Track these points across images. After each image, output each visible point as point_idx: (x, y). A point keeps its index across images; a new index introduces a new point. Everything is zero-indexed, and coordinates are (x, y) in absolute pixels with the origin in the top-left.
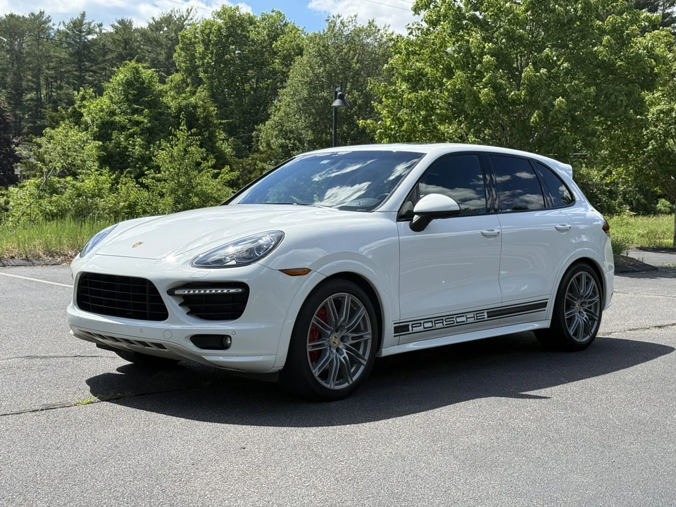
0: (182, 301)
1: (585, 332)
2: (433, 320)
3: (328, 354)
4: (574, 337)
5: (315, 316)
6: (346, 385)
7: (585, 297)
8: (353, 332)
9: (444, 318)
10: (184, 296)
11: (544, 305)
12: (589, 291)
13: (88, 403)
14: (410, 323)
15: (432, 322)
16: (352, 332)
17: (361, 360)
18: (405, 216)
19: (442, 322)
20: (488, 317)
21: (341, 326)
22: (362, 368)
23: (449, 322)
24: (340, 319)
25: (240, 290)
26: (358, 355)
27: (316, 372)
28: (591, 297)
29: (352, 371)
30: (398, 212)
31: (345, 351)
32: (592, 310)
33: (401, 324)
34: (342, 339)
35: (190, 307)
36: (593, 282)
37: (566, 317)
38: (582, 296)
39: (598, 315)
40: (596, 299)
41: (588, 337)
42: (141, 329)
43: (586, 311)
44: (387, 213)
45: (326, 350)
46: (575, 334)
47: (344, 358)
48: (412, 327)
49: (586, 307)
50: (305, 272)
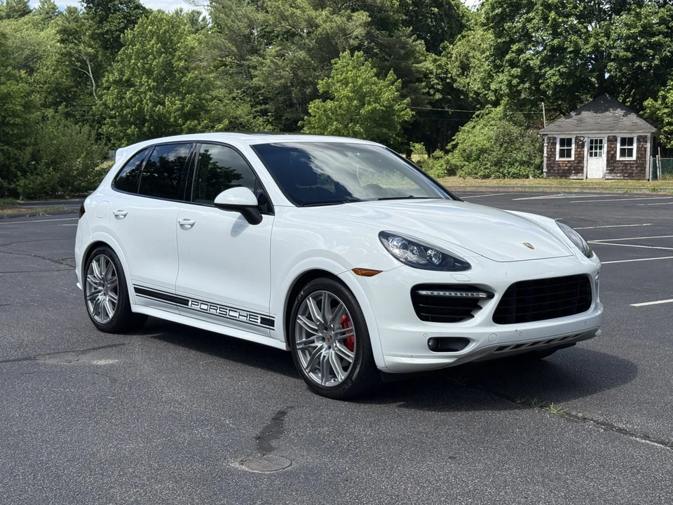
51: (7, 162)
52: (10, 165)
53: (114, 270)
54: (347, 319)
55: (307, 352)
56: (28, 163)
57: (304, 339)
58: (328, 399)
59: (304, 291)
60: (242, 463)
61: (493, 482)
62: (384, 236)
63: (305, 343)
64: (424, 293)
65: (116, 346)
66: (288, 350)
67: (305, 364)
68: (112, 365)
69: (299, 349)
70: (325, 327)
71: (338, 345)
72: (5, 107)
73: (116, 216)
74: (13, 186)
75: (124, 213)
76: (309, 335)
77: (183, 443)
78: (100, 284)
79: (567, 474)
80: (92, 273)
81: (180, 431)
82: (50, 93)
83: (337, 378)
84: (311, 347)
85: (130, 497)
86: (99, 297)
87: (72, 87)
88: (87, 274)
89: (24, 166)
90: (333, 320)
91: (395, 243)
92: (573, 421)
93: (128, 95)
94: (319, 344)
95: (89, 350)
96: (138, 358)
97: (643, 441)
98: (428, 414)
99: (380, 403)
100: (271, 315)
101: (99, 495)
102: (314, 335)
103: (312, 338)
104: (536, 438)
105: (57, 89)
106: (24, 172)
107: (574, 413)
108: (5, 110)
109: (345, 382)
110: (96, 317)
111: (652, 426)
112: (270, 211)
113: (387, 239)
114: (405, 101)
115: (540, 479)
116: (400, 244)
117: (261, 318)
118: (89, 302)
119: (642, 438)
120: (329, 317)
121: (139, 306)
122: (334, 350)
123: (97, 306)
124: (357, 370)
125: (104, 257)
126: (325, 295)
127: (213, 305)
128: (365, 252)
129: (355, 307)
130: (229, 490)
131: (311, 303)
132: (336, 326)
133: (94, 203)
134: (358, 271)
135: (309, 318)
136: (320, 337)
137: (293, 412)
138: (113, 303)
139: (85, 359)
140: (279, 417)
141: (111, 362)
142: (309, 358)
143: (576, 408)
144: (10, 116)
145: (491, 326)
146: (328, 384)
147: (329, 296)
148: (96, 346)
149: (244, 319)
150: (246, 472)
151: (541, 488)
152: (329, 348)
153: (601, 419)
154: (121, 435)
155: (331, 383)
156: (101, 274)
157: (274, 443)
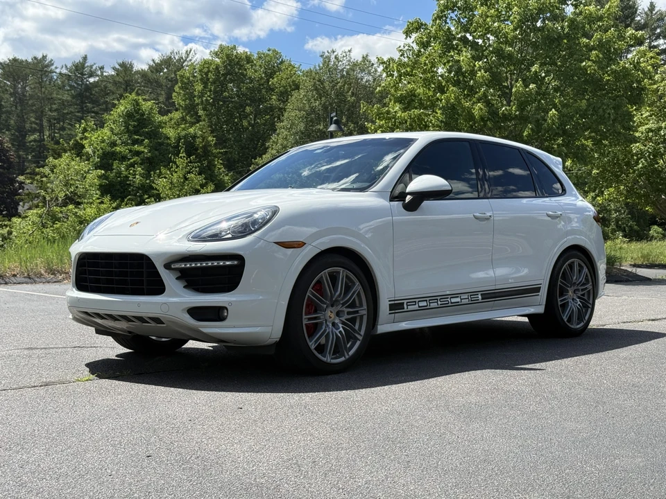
0: (179, 274)
1: (578, 319)
2: (428, 299)
3: (324, 327)
4: (568, 324)
5: (310, 289)
6: (342, 359)
7: (578, 285)
8: (348, 307)
9: (439, 298)
10: (181, 270)
11: (537, 290)
12: (582, 279)
13: (87, 380)
14: (405, 302)
15: (426, 301)
16: (346, 307)
17: (357, 335)
18: (397, 197)
19: (437, 302)
20: (482, 299)
21: (336, 301)
22: (358, 343)
23: (444, 302)
24: (335, 294)
25: (236, 262)
26: (354, 330)
27: (312, 345)
28: (584, 284)
29: (348, 346)
30: (391, 192)
31: (341, 325)
32: (586, 298)
33: (396, 302)
34: (338, 314)
35: (186, 281)
36: (585, 270)
37: (560, 303)
38: (575, 283)
39: (591, 302)
40: (589, 286)
41: (582, 324)
42: (139, 304)
43: (579, 298)
44: (380, 193)
45: (322, 323)
46: (570, 320)
47: (340, 332)
48: (407, 306)
49: (580, 294)
50: (300, 245)
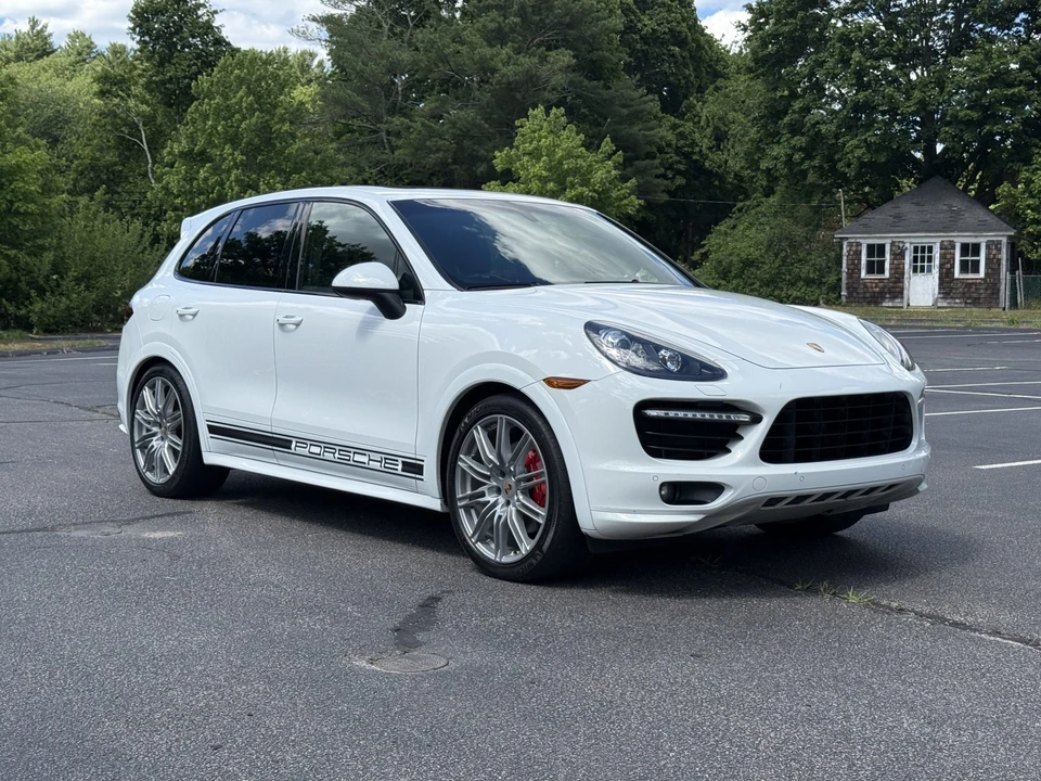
51: (14, 275)
52: (19, 280)
53: (176, 400)
54: (536, 458)
55: (473, 512)
56: (47, 278)
57: (469, 492)
58: (505, 582)
59: (469, 417)
60: (371, 661)
61: (758, 686)
62: (592, 328)
63: (471, 497)
64: (653, 413)
65: (179, 514)
66: (446, 510)
67: (470, 531)
68: (173, 539)
69: (461, 507)
70: (502, 471)
71: (521, 497)
72: (12, 187)
73: (181, 316)
74: (23, 312)
75: (193, 311)
76: (476, 484)
77: (281, 635)
78: (155, 424)
79: (872, 676)
80: (143, 406)
81: (276, 620)
82: (81, 173)
83: (519, 549)
84: (479, 503)
85: (198, 701)
86: (154, 443)
87: (115, 164)
88: (135, 409)
89: (41, 282)
90: (514, 459)
91: (610, 339)
92: (883, 612)
93: (202, 174)
94: (490, 498)
95: (138, 519)
96: (213, 530)
97: (992, 638)
98: (659, 601)
99: (585, 587)
100: (418, 457)
101: (151, 698)
102: (485, 484)
103: (480, 489)
104: (826, 633)
105: (93, 168)
106: (41, 292)
107: (885, 602)
108: (13, 191)
109: (531, 554)
110: (148, 475)
111: (1006, 619)
112: (418, 297)
113: (598, 333)
114: (628, 184)
115: (831, 683)
116: (617, 341)
117: (403, 462)
118: (138, 451)
119: (990, 634)
120: (507, 456)
121: (215, 454)
122: (514, 506)
123: (150, 458)
124: (551, 535)
125: (163, 382)
126: (502, 420)
127: (328, 446)
128: (564, 355)
129: (548, 437)
130: (351, 693)
131: (480, 435)
132: (518, 468)
133: (146, 300)
134: (551, 382)
135: (478, 458)
136: (493, 487)
137: (451, 597)
138: (175, 452)
139: (131, 531)
140: (429, 604)
141: (170, 534)
142: (476, 521)
143: (888, 597)
144: (20, 200)
145: (757, 465)
146: (505, 560)
147: (508, 422)
148: (148, 514)
149: (377, 465)
150: (377, 672)
151: (832, 694)
152: (508, 503)
153: (927, 610)
154: (184, 624)
155: (511, 558)
156: (157, 408)
157: (420, 637)
